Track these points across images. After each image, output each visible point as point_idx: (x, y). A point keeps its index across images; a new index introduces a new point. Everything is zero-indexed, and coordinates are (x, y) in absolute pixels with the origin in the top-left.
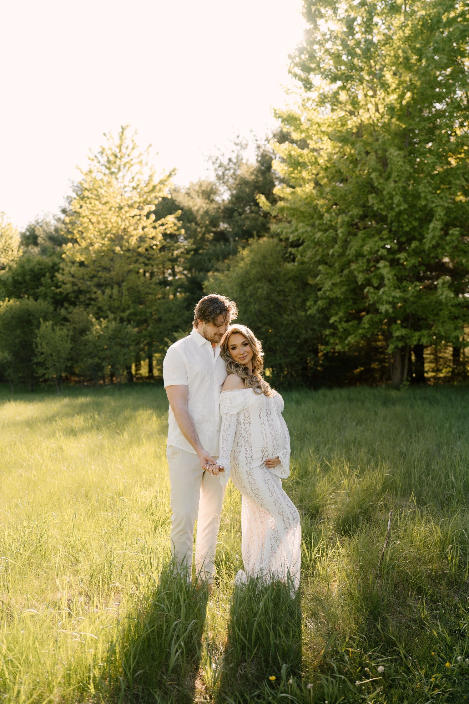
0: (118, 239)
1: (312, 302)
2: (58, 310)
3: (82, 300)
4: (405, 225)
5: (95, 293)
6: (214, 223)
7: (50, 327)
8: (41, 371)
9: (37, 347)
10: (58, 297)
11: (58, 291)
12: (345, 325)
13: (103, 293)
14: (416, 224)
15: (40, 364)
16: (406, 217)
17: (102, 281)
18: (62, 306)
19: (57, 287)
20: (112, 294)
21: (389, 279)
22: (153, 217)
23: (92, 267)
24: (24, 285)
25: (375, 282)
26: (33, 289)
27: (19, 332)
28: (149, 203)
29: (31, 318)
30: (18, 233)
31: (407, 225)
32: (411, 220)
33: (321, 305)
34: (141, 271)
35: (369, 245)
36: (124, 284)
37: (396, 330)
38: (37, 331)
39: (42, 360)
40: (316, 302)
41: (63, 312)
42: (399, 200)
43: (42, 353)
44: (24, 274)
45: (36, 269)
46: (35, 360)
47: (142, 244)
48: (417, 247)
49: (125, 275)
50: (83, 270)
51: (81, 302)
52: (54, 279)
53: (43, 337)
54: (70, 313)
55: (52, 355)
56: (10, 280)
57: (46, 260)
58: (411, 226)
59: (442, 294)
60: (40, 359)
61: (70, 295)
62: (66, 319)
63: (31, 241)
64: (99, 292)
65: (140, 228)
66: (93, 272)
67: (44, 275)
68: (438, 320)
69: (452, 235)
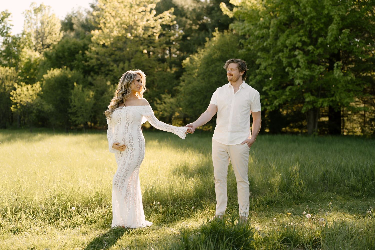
0: (130, 28)
1: (253, 77)
2: (86, 78)
3: (103, 71)
4: (315, 27)
5: (112, 66)
6: (199, 17)
7: (81, 89)
8: (74, 119)
9: (71, 102)
10: (87, 68)
11: (87, 64)
12: (273, 92)
13: (118, 66)
14: (322, 26)
15: (74, 114)
16: (315, 21)
17: (118, 58)
18: (89, 74)
19: (86, 61)
20: (124, 67)
21: (302, 63)
22: (154, 12)
23: (111, 48)
24: (64, 59)
25: (294, 65)
26: (70, 62)
27: (59, 92)
28: (152, 3)
29: (68, 82)
30: (59, 21)
31: (317, 27)
32: (319, 23)
33: (258, 79)
34: (145, 51)
35: (290, 40)
36: (133, 60)
37: (307, 97)
38: (72, 91)
39: (75, 111)
40: (255, 76)
41: (90, 79)
42: (310, 11)
43: (75, 106)
44: (64, 52)
45: (72, 48)
46: (70, 111)
47: (146, 32)
48: (322, 42)
49: (134, 54)
50: (104, 50)
51: (102, 72)
52: (85, 55)
53: (76, 95)
54: (94, 80)
55: (81, 108)
56: (54, 55)
57: (80, 42)
58: (319, 28)
59: (336, 74)
60: (74, 110)
61: (95, 67)
62: (91, 84)
63: (68, 27)
64: (115, 66)
65: (145, 20)
66: (111, 52)
67: (78, 53)
68: (338, 91)
69: (344, 33)
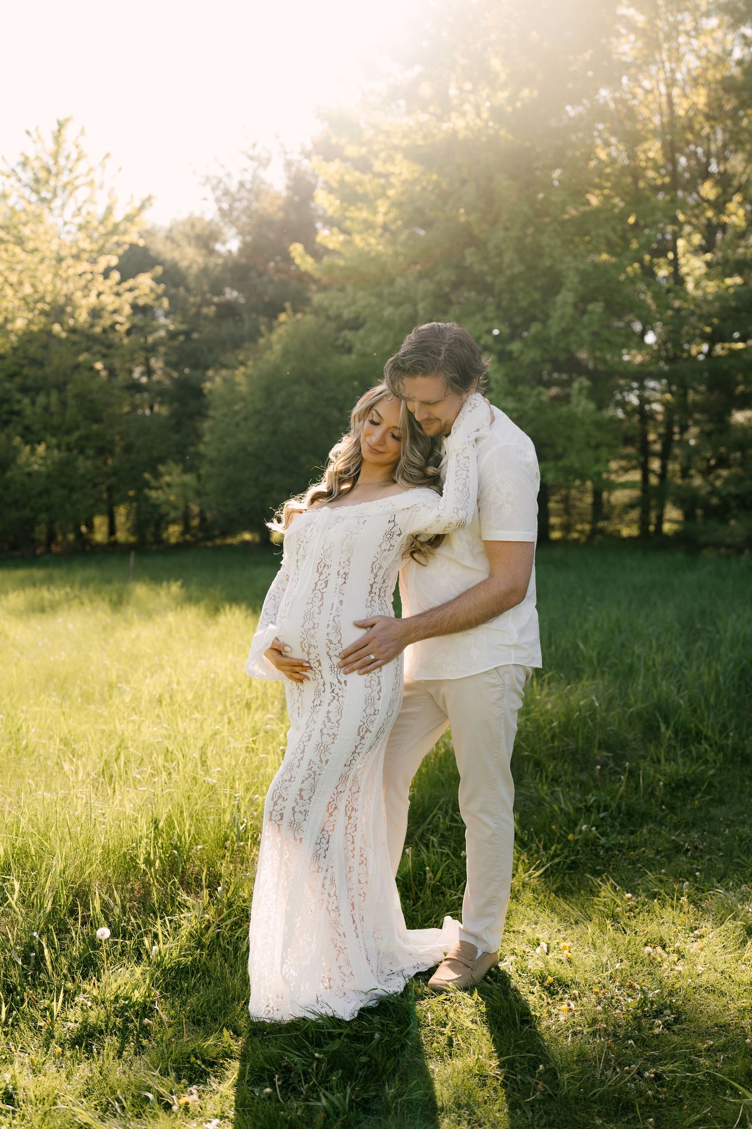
0: (58, 312)
4: (520, 297)
5: (19, 402)
6: (216, 288)
13: (33, 403)
14: (537, 296)
16: (522, 285)
17: (29, 382)
20: (48, 404)
22: (116, 276)
23: (12, 359)
28: (107, 253)
31: (524, 298)
32: (529, 289)
34: (99, 366)
36: (69, 387)
42: (512, 259)
47: (97, 321)
48: (538, 332)
49: (68, 373)
58: (529, 300)
59: (577, 406)
64: (26, 401)
65: (93, 294)
66: (14, 368)
68: (572, 447)
69: (593, 312)
